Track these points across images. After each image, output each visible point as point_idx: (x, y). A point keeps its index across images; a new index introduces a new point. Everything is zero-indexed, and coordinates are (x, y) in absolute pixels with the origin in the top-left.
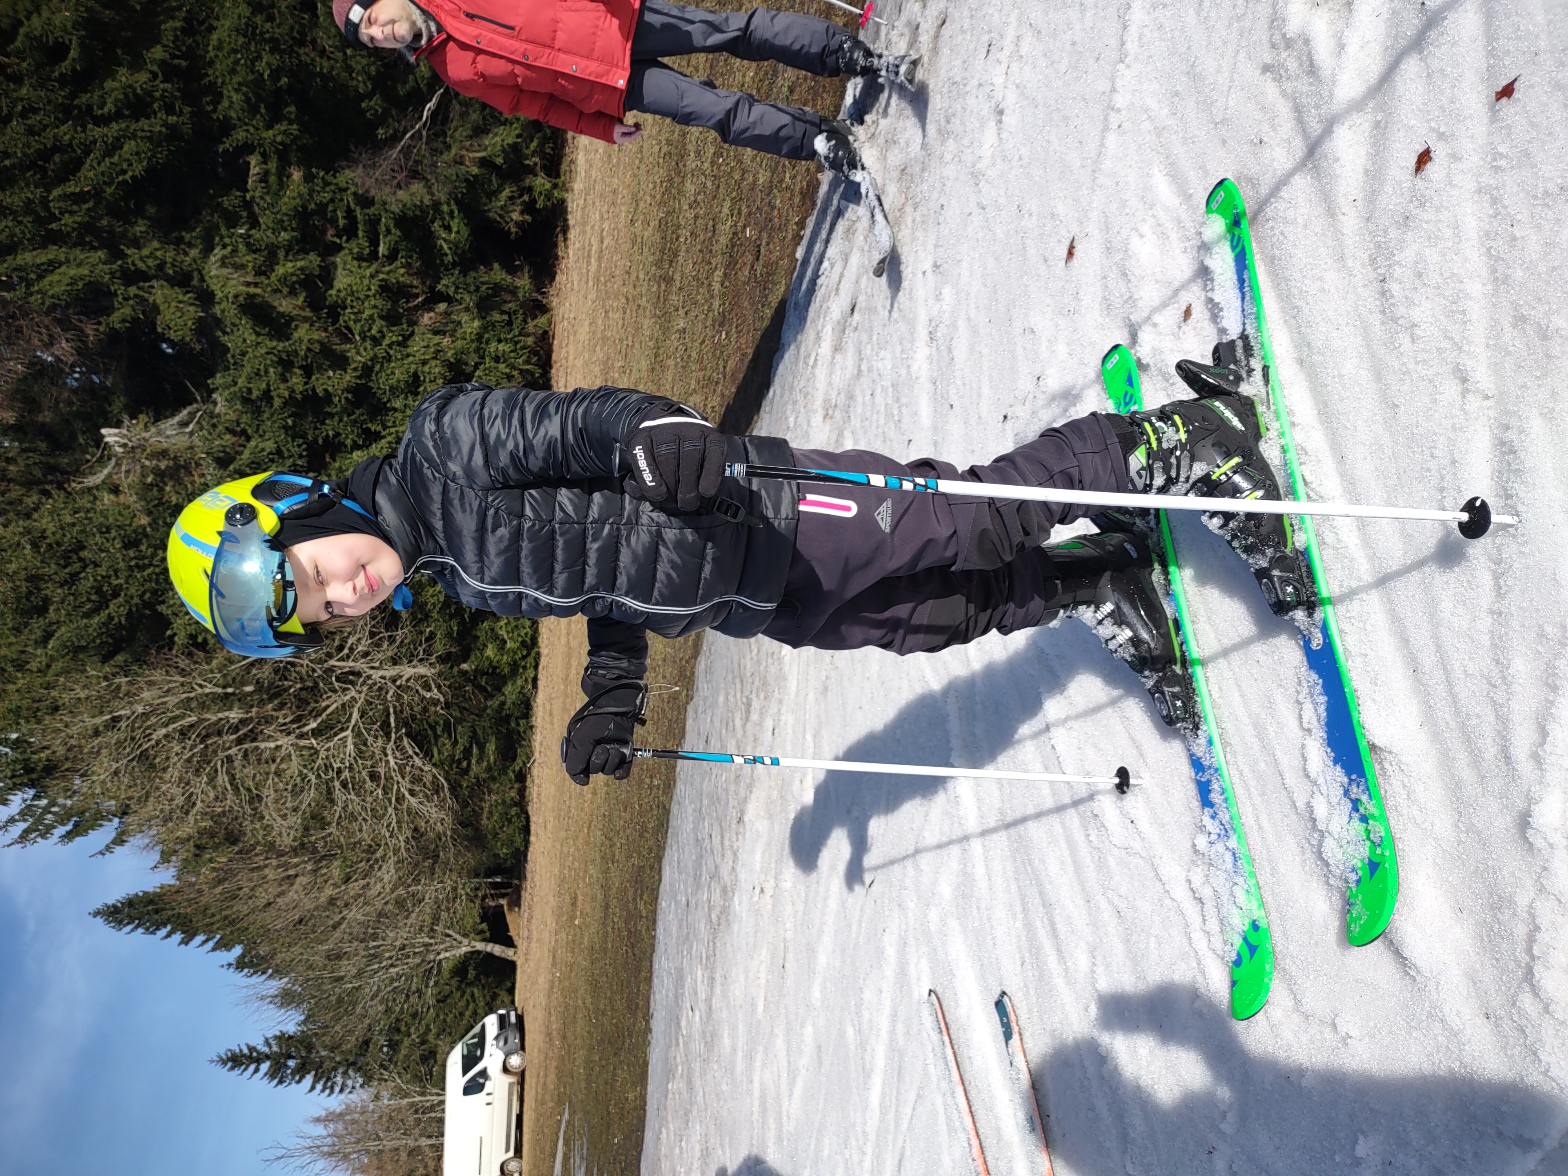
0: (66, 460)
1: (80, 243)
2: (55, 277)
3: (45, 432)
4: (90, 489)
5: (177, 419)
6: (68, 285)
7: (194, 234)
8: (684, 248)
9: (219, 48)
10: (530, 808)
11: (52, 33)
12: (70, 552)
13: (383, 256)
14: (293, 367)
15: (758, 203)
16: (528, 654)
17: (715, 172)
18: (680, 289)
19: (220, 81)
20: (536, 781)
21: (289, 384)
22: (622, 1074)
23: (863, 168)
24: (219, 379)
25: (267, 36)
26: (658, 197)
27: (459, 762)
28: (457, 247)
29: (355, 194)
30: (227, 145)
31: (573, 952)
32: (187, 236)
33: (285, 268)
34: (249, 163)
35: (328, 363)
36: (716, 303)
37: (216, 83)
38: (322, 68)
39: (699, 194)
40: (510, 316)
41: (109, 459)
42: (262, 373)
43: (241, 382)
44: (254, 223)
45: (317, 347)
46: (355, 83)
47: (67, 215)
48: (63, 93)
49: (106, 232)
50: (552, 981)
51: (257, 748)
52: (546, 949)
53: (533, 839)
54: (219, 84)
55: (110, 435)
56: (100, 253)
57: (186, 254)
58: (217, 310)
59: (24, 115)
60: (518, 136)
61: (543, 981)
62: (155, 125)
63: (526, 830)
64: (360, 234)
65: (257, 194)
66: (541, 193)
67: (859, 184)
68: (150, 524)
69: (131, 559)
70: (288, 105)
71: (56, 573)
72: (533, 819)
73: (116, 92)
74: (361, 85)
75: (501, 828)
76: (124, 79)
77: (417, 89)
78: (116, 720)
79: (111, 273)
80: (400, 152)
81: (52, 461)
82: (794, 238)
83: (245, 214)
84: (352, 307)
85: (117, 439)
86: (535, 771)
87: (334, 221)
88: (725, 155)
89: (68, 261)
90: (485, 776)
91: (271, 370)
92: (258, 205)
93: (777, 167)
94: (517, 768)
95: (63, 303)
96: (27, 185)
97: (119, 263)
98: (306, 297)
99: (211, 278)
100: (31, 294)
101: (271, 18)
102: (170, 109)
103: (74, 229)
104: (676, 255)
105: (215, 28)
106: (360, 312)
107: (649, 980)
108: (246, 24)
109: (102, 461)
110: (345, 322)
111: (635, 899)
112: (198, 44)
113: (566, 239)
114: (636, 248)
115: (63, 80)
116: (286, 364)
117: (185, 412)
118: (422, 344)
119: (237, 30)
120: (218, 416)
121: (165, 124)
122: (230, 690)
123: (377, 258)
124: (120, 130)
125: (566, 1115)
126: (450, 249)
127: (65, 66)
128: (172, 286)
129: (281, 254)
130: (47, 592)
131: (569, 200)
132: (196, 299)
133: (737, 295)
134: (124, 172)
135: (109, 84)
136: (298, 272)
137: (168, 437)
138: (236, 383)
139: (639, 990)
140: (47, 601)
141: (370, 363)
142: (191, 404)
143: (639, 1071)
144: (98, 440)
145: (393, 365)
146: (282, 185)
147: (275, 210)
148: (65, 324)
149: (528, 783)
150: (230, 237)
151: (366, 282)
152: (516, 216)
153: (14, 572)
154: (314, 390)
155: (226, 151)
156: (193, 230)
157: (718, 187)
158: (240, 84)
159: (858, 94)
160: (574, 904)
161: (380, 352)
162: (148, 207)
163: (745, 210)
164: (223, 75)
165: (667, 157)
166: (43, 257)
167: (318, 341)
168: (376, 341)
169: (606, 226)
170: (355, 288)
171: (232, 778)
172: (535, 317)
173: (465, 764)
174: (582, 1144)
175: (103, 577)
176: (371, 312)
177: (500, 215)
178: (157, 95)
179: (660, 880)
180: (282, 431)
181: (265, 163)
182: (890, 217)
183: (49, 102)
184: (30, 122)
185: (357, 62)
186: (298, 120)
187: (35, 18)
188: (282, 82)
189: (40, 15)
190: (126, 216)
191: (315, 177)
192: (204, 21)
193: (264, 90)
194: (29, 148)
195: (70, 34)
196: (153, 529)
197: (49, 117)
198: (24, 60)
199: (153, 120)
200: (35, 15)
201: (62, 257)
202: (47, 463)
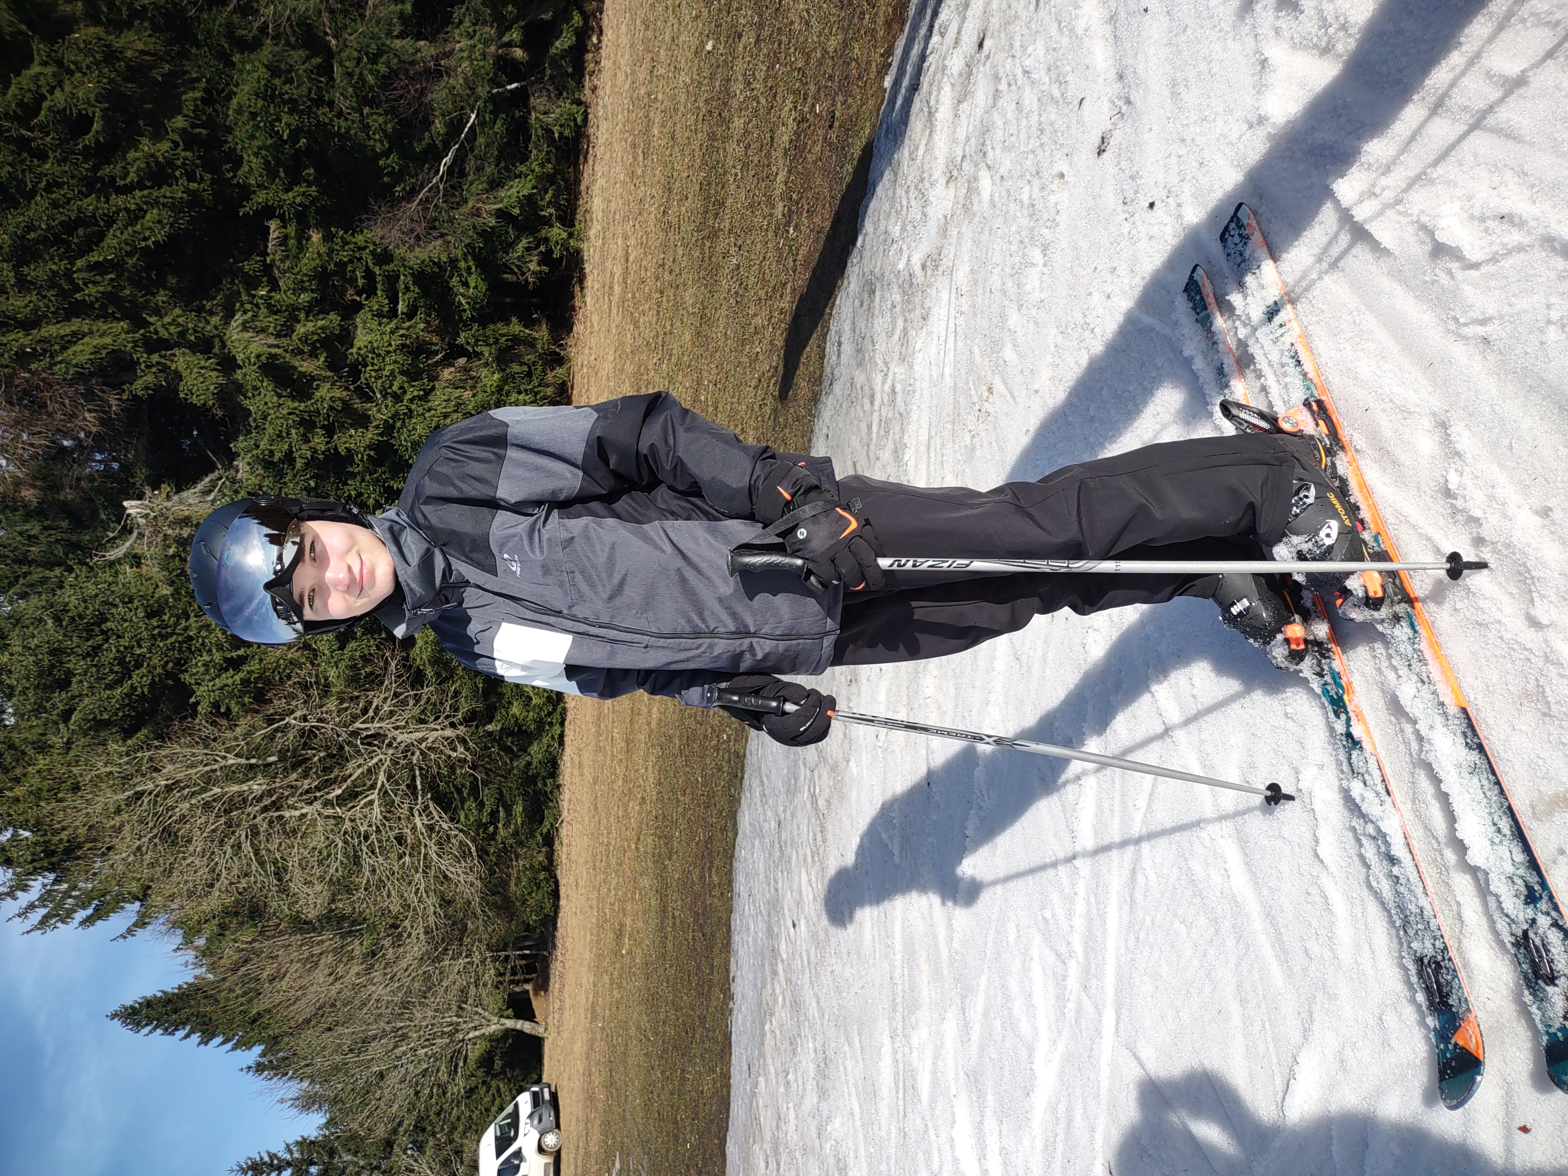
0: (88, 538)
1: (104, 316)
2: (78, 348)
3: (67, 510)
4: (112, 564)
5: (200, 486)
6: (91, 354)
7: (215, 302)
9: (239, 111)
10: (558, 872)
11: (76, 106)
12: (93, 624)
13: (403, 313)
14: (315, 427)
16: (554, 710)
19: (240, 147)
20: (565, 841)
21: (311, 444)
24: (240, 444)
25: (286, 97)
26: (697, 163)
27: (485, 826)
28: (475, 303)
29: (373, 253)
30: (248, 209)
32: (208, 305)
33: (304, 328)
34: (269, 228)
35: (349, 421)
36: (780, 208)
37: (235, 149)
38: (340, 128)
40: (529, 367)
41: (131, 532)
42: (284, 435)
43: (263, 444)
44: (274, 286)
45: (338, 405)
46: (372, 143)
47: (90, 285)
48: (87, 166)
49: (129, 301)
51: (281, 817)
52: (582, 1011)
53: (563, 902)
54: (238, 151)
55: (132, 507)
56: (122, 323)
57: (208, 323)
58: (239, 375)
59: (48, 189)
60: (534, 188)
62: (177, 191)
63: (555, 895)
64: (379, 293)
65: (277, 257)
66: (557, 243)
68: (172, 595)
69: (154, 628)
70: (307, 167)
71: (78, 646)
72: (562, 882)
73: (138, 162)
74: (378, 145)
75: (530, 894)
76: (146, 148)
77: (432, 146)
78: (139, 795)
79: (134, 342)
80: (418, 205)
81: (74, 538)
83: (265, 279)
84: (373, 364)
85: (139, 510)
86: (564, 832)
87: (353, 281)
89: (91, 332)
90: (512, 841)
91: (293, 431)
92: (278, 268)
94: (545, 830)
95: (87, 371)
96: (52, 259)
97: (142, 331)
98: (326, 357)
99: (232, 342)
100: (55, 364)
101: (290, 81)
102: (191, 177)
103: (97, 300)
105: (235, 94)
106: (380, 369)
108: (265, 85)
109: (127, 531)
110: (366, 379)
111: (702, 876)
112: (218, 112)
113: (582, 289)
115: (87, 153)
116: (307, 424)
117: (207, 480)
118: (444, 398)
119: (257, 94)
120: (241, 481)
121: (187, 191)
122: (253, 761)
123: (396, 316)
124: (143, 196)
126: (468, 303)
127: (88, 139)
128: (194, 353)
129: (302, 316)
130: (71, 666)
131: (585, 249)
132: (218, 364)
133: (807, 179)
134: (146, 239)
135: (131, 155)
136: (319, 331)
137: (190, 505)
138: (258, 446)
140: (70, 674)
141: (391, 421)
142: (213, 471)
143: (717, 1049)
144: (120, 512)
145: (414, 420)
146: (301, 248)
147: (296, 270)
148: (89, 395)
149: (557, 846)
150: (251, 303)
151: (386, 338)
152: (533, 266)
153: (37, 646)
154: (336, 449)
155: (246, 215)
156: (214, 298)
158: (260, 148)
161: (402, 409)
162: (169, 277)
164: (243, 141)
166: (66, 329)
167: (340, 399)
168: (398, 398)
170: (375, 345)
171: (257, 852)
172: (553, 369)
173: (491, 829)
175: (126, 648)
176: (392, 367)
177: (517, 266)
178: (179, 163)
179: (736, 833)
180: (304, 493)
181: (285, 227)
183: (72, 177)
184: (54, 196)
185: (374, 120)
186: (317, 182)
187: (58, 93)
188: (301, 144)
189: (63, 90)
190: (149, 287)
191: (334, 236)
192: (223, 90)
193: (283, 154)
194: (54, 220)
195: (93, 106)
196: (175, 600)
197: (73, 191)
198: (48, 134)
199: (175, 187)
200: (58, 89)
201: (86, 328)
202: (68, 541)
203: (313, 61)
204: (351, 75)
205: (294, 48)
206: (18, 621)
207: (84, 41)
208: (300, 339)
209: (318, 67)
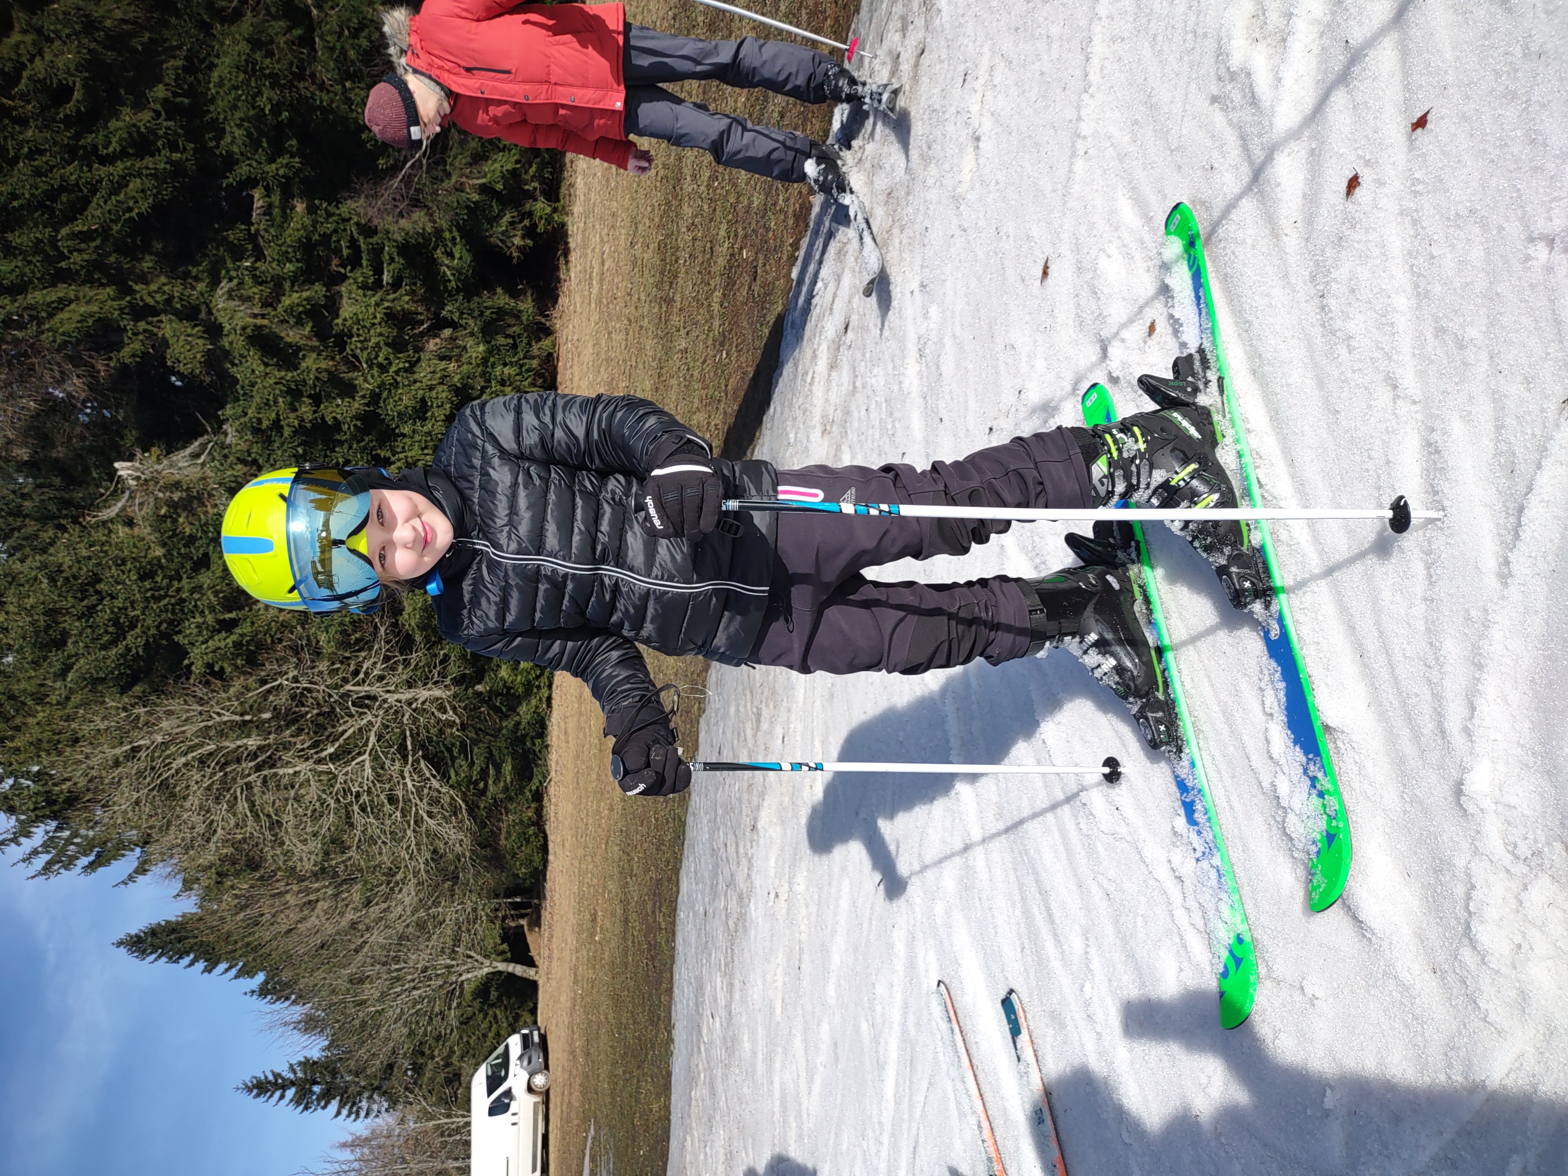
0: (81, 495)
1: (89, 281)
2: (65, 315)
3: (58, 467)
4: (104, 523)
5: (188, 451)
6: (78, 322)
7: (201, 268)
8: (683, 270)
9: (220, 85)
10: (547, 827)
11: (56, 75)
12: (87, 585)
13: (388, 284)
14: (302, 396)
15: (753, 226)
16: (542, 674)
17: (711, 195)
18: (681, 310)
19: (222, 117)
20: (553, 800)
21: (299, 413)
22: (647, 1086)
23: (852, 192)
24: (229, 410)
25: (267, 71)
26: (657, 220)
27: (476, 783)
28: (460, 274)
29: (358, 224)
30: (231, 180)
31: (594, 968)
33: (291, 299)
34: (253, 197)
35: (336, 391)
36: (716, 323)
37: (217, 119)
38: (321, 102)
39: (696, 216)
40: (514, 340)
41: (123, 492)
42: (272, 403)
43: (251, 412)
44: (259, 256)
45: (325, 376)
46: (354, 115)
47: (75, 254)
48: (68, 134)
49: (114, 269)
50: (574, 999)
51: (275, 774)
52: (567, 967)
53: (551, 857)
54: (221, 120)
55: (123, 468)
56: (108, 290)
57: (193, 288)
58: (225, 342)
59: (30, 156)
60: (517, 162)
61: (565, 999)
62: (159, 162)
63: (544, 849)
64: (364, 263)
65: (262, 227)
66: (541, 218)
67: (847, 207)
68: (164, 556)
69: (147, 590)
70: (289, 139)
71: (73, 607)
72: (551, 838)
73: (120, 132)
75: (519, 848)
76: (128, 119)
78: (135, 750)
79: (120, 309)
80: (401, 181)
81: (66, 496)
82: (788, 259)
83: (250, 247)
84: (358, 335)
85: (130, 472)
86: (552, 790)
87: (338, 251)
88: (720, 178)
89: (77, 298)
90: (502, 796)
91: (281, 400)
92: (263, 237)
93: (771, 189)
94: (534, 788)
95: (74, 340)
96: (36, 226)
97: (128, 298)
98: (313, 327)
99: (218, 311)
100: (43, 332)
101: (270, 54)
102: (173, 147)
103: (82, 267)
104: (676, 277)
105: (216, 66)
106: (366, 340)
107: (670, 991)
108: (246, 61)
109: (115, 494)
110: (352, 350)
111: (653, 912)
112: (199, 82)
113: (567, 262)
114: (636, 270)
115: (68, 121)
116: (294, 393)
117: (197, 444)
118: (429, 370)
119: (238, 67)
120: (230, 446)
121: (169, 162)
122: (248, 718)
123: (381, 286)
124: (126, 168)
125: (592, 1132)
126: (453, 275)
127: (69, 108)
128: (181, 320)
129: (287, 285)
130: (65, 625)
131: (569, 223)
132: (204, 332)
133: (736, 315)
134: (130, 209)
135: (113, 124)
136: (304, 303)
137: (180, 469)
138: (246, 414)
139: (660, 1002)
140: (65, 634)
141: (377, 390)
142: (202, 436)
143: (662, 1081)
144: (112, 474)
145: (400, 391)
146: (286, 218)
147: (280, 242)
148: (75, 360)
149: (545, 802)
150: (236, 270)
151: (371, 310)
152: (517, 241)
153: (32, 607)
154: (323, 418)
155: (230, 185)
156: (200, 264)
157: (715, 210)
158: (241, 119)
159: (845, 120)
160: (594, 920)
161: (387, 378)
162: (155, 243)
163: (741, 233)
164: (225, 111)
165: (664, 181)
166: (53, 295)
167: (326, 370)
168: (383, 369)
169: (606, 248)
170: (360, 317)
171: (252, 805)
172: (539, 340)
173: (481, 785)
174: (609, 1159)
175: (120, 609)
176: (377, 339)
177: (501, 240)
178: (161, 133)
179: (678, 892)
181: (268, 196)
182: (878, 240)
183: (55, 143)
184: (36, 163)
185: (356, 95)
186: (300, 153)
187: (38, 61)
188: (283, 117)
189: (43, 58)
190: (133, 253)
191: (318, 208)
192: (205, 59)
193: (265, 125)
194: (37, 189)
195: (73, 76)
196: (168, 561)
197: (56, 158)
198: (28, 102)
199: (158, 158)
200: (38, 58)
201: (72, 295)
202: (62, 498)
203: (294, 32)
204: (332, 49)
205: (275, 18)
206: (14, 578)
207: (64, 13)
208: (285, 311)
209: (300, 38)
